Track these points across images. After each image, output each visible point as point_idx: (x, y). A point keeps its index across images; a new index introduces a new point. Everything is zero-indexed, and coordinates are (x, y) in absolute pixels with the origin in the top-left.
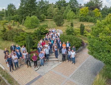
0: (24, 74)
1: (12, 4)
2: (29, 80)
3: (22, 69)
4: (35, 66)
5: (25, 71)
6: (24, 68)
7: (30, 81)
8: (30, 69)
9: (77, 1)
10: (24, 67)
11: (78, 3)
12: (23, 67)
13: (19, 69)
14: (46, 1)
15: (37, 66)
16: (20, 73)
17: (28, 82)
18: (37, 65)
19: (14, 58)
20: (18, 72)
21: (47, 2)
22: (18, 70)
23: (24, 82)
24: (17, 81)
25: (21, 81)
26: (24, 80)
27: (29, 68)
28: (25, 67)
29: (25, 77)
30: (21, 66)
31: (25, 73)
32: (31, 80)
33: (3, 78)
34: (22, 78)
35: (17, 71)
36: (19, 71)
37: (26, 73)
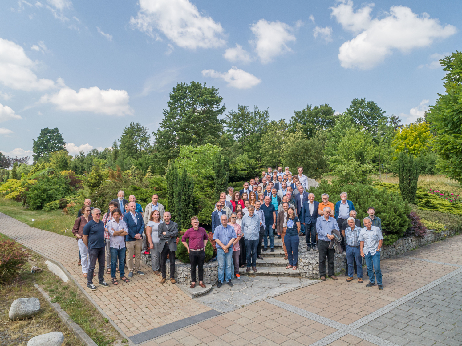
0: (141, 299)
1: (138, 124)
2: (158, 320)
3: (139, 284)
4: (194, 280)
5: (149, 293)
6: (145, 284)
7: (164, 324)
8: (170, 288)
9: (379, 109)
10: (146, 280)
11: (384, 115)
12: (141, 281)
13: (125, 284)
14: (259, 112)
15: (201, 279)
16: (124, 295)
17: (156, 326)
18: (205, 278)
19: (113, 229)
20: (120, 293)
21: (263, 116)
22: (120, 284)
23: (137, 325)
24: (108, 318)
25: (125, 321)
26: (140, 318)
27: (165, 284)
28: (152, 280)
29: (146, 310)
30: (135, 276)
31: (149, 299)
32: (169, 322)
33: (55, 305)
34: (130, 310)
35: (114, 287)
36: (125, 291)
37: (153, 297)
